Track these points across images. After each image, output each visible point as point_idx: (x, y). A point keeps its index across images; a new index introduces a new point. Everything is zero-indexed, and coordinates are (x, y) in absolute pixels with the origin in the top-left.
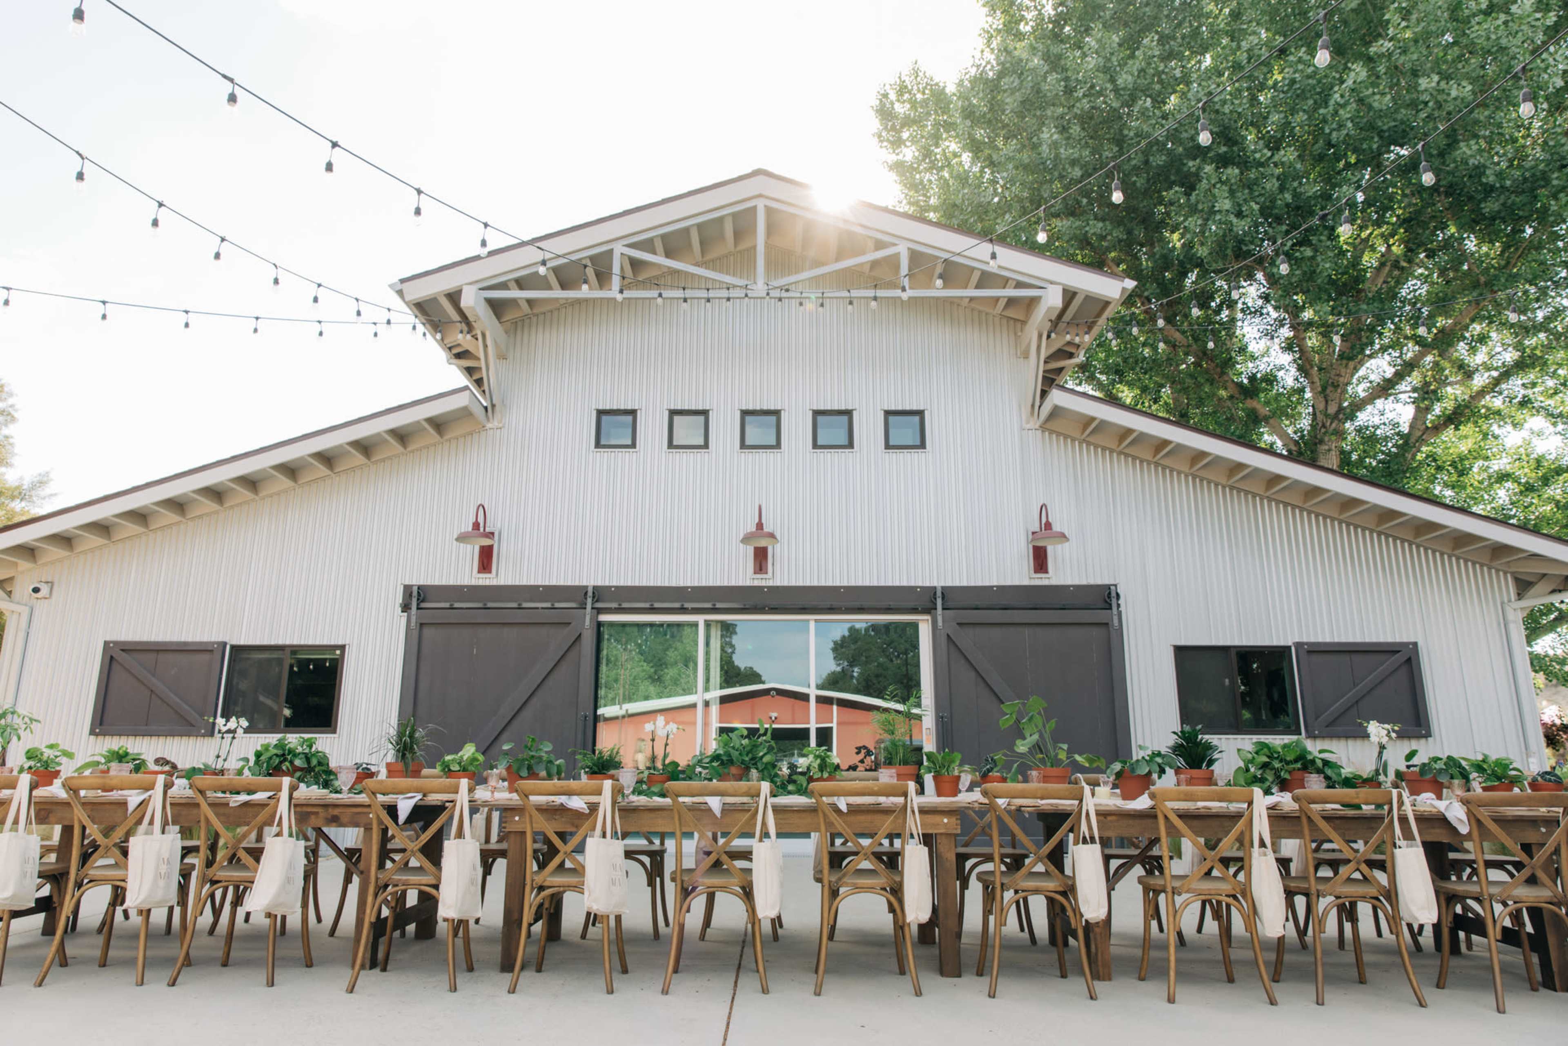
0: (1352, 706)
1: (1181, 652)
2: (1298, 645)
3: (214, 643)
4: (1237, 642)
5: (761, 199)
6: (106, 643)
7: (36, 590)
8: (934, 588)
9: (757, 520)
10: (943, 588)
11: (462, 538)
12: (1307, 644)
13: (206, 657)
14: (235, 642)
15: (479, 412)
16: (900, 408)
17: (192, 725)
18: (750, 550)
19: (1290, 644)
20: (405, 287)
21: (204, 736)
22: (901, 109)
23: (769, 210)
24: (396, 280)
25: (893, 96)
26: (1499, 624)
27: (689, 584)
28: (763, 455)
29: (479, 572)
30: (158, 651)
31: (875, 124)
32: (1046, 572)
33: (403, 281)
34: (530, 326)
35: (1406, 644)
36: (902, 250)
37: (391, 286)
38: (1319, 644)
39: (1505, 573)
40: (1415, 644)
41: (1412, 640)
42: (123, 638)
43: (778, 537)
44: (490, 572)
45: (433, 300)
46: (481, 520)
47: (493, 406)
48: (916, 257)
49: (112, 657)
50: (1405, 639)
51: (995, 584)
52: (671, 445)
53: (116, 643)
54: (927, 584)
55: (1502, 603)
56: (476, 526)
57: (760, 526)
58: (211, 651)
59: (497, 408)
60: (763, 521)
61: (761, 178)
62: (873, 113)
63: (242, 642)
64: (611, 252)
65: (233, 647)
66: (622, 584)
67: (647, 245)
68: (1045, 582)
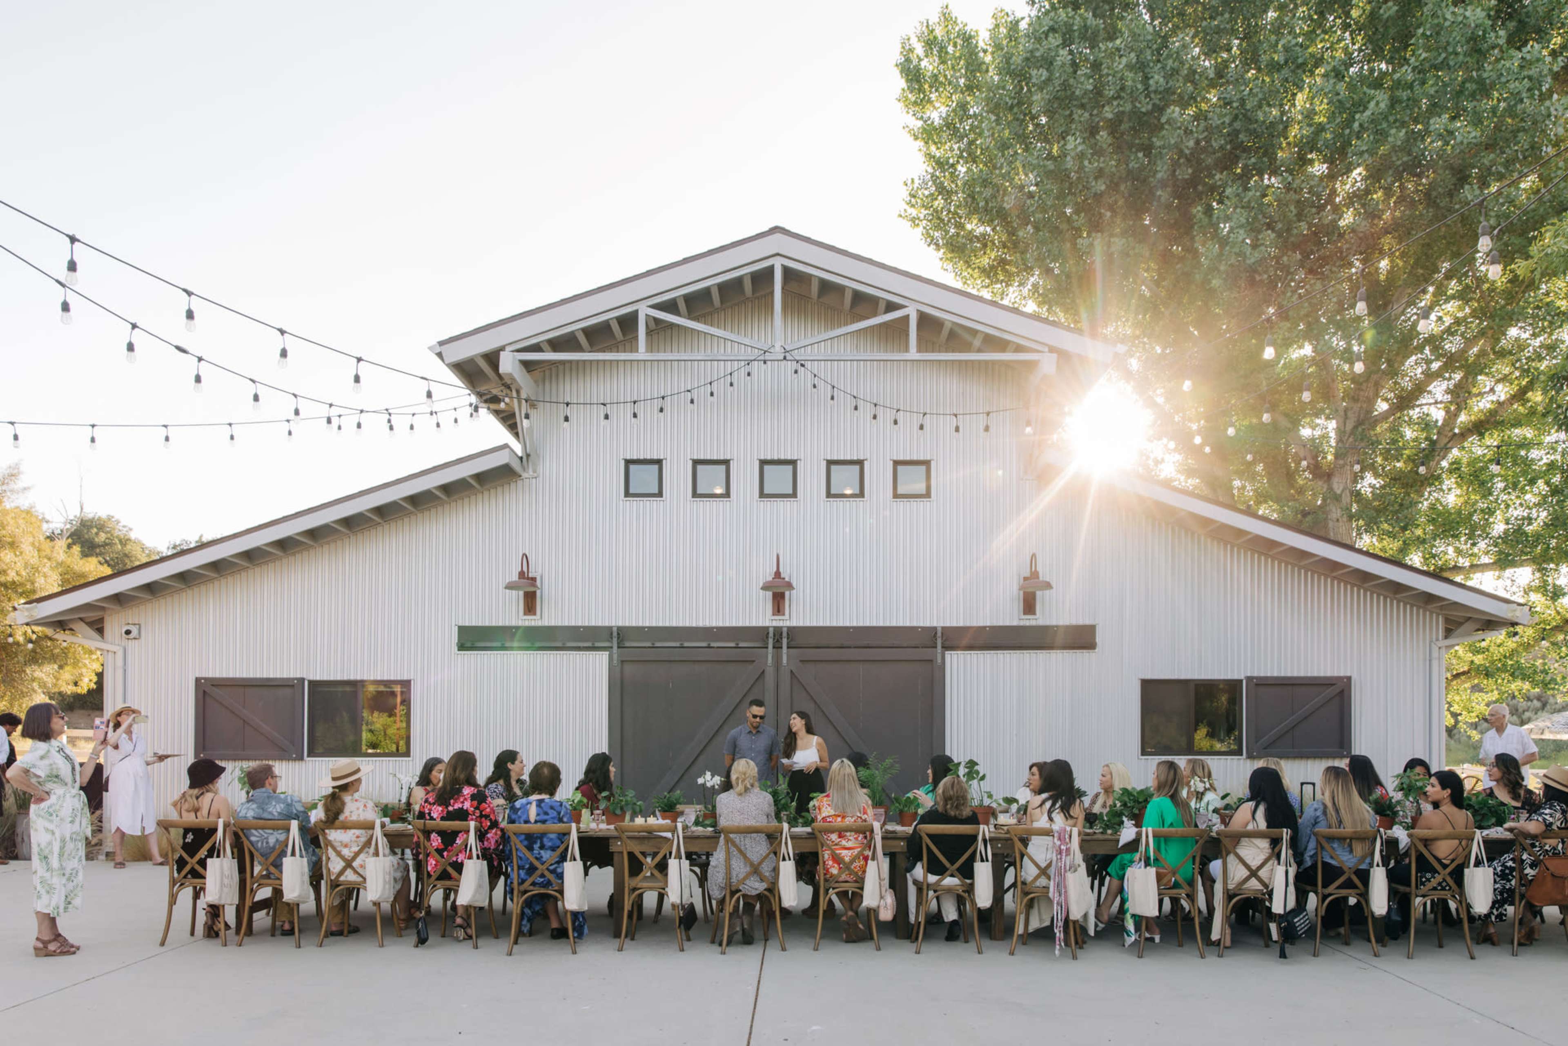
0: (1287, 732)
1: (1148, 685)
2: (1249, 679)
3: (294, 679)
4: (1196, 676)
5: (778, 258)
6: (198, 680)
7: (128, 632)
8: (935, 628)
9: (775, 569)
10: (943, 628)
11: (510, 586)
12: (1256, 678)
13: (288, 691)
14: (311, 678)
15: (516, 465)
16: (908, 458)
17: (284, 750)
18: (769, 594)
19: (1242, 677)
20: (444, 349)
21: (295, 760)
22: (928, 65)
23: (786, 271)
24: (434, 342)
25: (919, 50)
26: (1425, 660)
27: (714, 625)
28: (780, 503)
29: (525, 614)
30: (245, 686)
31: (900, 83)
32: (1034, 613)
33: (441, 343)
34: (557, 375)
35: (1340, 679)
36: (911, 312)
37: (430, 348)
38: (1266, 678)
39: (1438, 615)
40: (1349, 679)
41: (1348, 674)
42: (211, 675)
43: (794, 585)
44: (535, 614)
45: (471, 361)
46: (525, 569)
47: (528, 456)
48: (924, 320)
49: (204, 692)
50: (1342, 674)
51: (988, 624)
52: (695, 494)
53: (206, 679)
54: (928, 624)
55: (1431, 641)
56: (522, 574)
57: (778, 574)
58: (293, 686)
59: (531, 458)
60: (781, 570)
61: (778, 236)
62: (896, 72)
63: (318, 678)
64: (636, 312)
65: (310, 682)
66: (654, 625)
67: (670, 306)
68: (1033, 623)
